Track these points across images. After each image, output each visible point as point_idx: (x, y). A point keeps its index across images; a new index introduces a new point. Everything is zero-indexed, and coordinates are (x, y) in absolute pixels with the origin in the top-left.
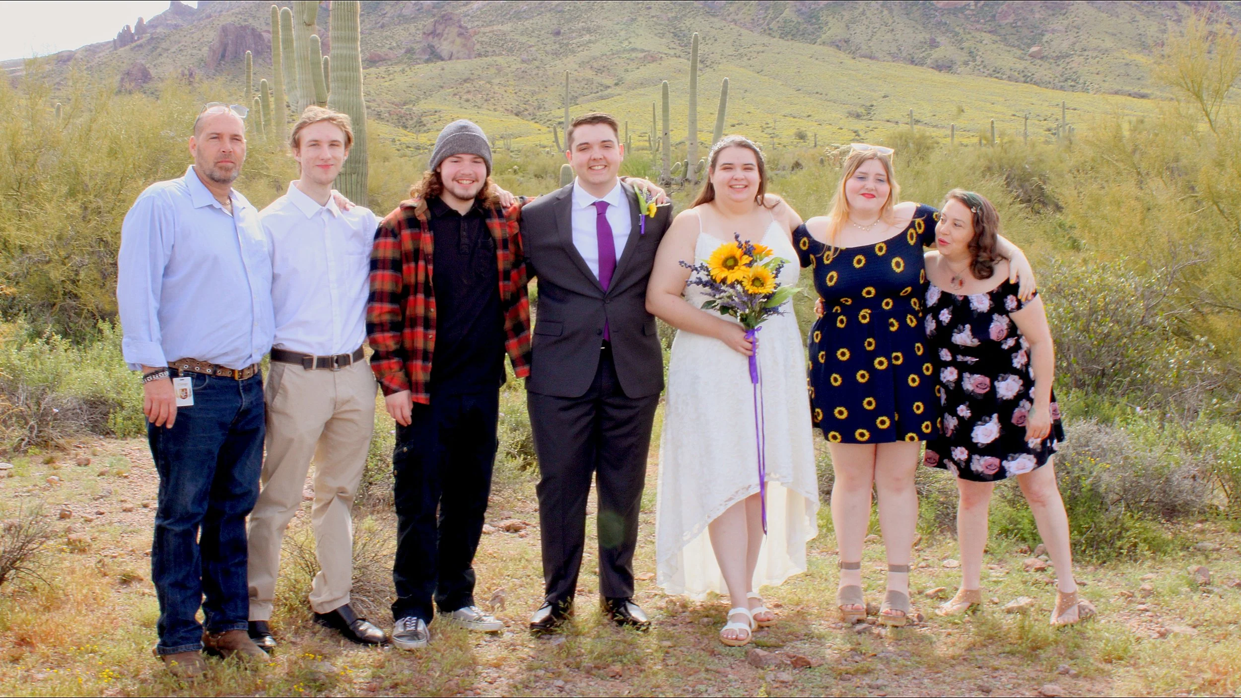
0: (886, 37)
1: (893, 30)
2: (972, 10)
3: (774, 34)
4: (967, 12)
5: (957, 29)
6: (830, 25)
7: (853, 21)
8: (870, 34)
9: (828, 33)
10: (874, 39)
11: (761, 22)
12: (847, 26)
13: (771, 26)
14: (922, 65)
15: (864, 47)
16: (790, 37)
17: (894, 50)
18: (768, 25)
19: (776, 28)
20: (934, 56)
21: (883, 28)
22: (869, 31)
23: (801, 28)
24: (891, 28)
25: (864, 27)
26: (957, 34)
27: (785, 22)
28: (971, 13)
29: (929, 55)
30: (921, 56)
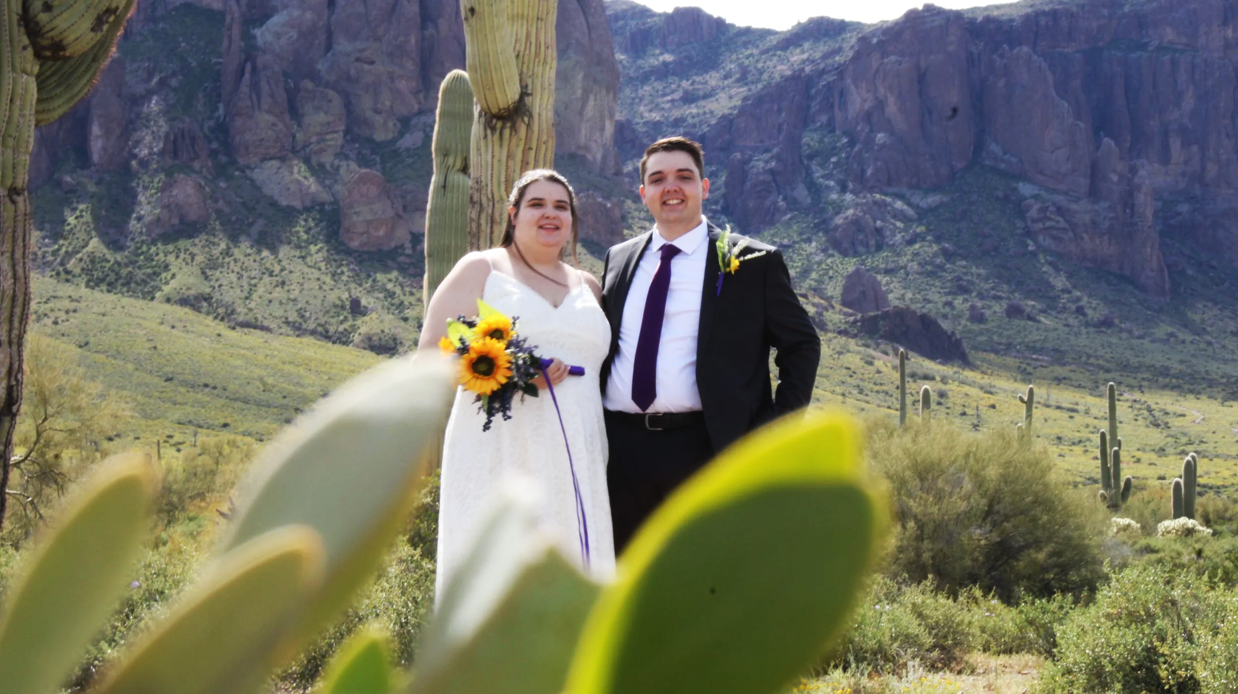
0: (275, 295)
1: (283, 283)
2: (408, 256)
3: (76, 280)
4: (402, 259)
5: (390, 286)
6: (174, 269)
7: (213, 264)
8: (246, 288)
9: (173, 284)
10: (255, 296)
11: (51, 258)
12: (204, 273)
13: (69, 266)
14: (345, 343)
15: (240, 309)
16: (104, 287)
17: (293, 317)
18: (62, 264)
19: (77, 271)
20: (363, 330)
21: (267, 279)
22: (244, 283)
23: (124, 272)
24: (280, 279)
25: (233, 277)
26: (391, 295)
27: (93, 261)
28: (408, 261)
29: (354, 328)
30: (341, 328)
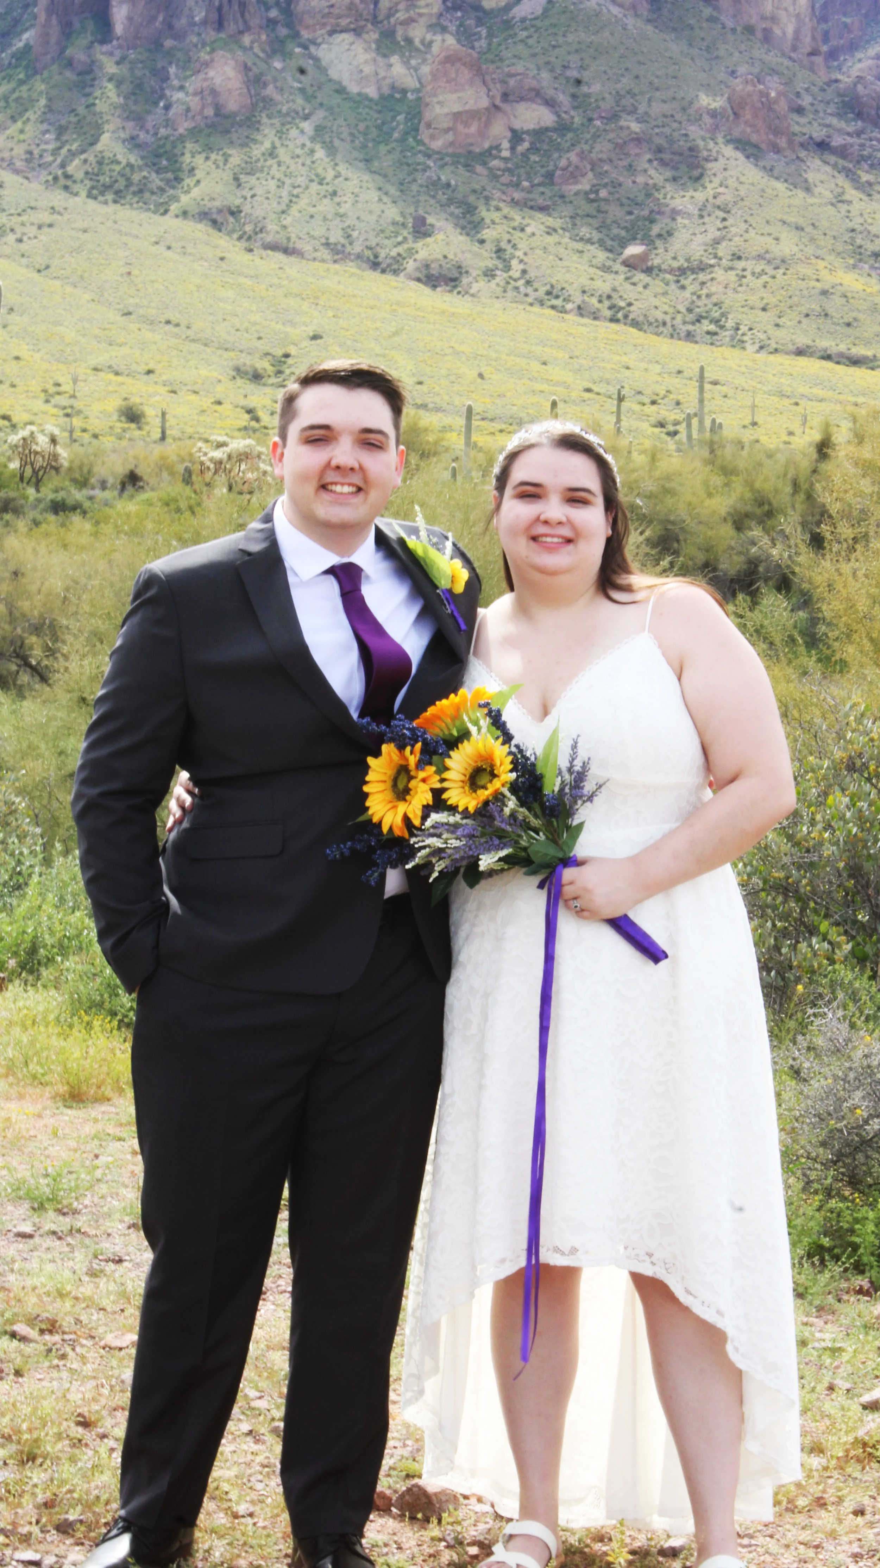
0: (320, 208)
1: (334, 193)
2: (506, 159)
3: (76, 188)
4: (495, 163)
5: (472, 199)
6: (199, 174)
7: (250, 168)
8: (286, 199)
9: (196, 192)
10: (294, 210)
11: (48, 158)
12: (236, 179)
13: (70, 169)
14: (396, 272)
15: (271, 227)
16: (110, 197)
17: (336, 236)
18: (63, 166)
19: (79, 175)
20: (422, 255)
21: (315, 187)
22: (284, 193)
23: (136, 178)
24: (330, 189)
25: (272, 184)
26: (471, 210)
27: (100, 163)
28: (502, 165)
29: (411, 252)
30: (394, 253)
